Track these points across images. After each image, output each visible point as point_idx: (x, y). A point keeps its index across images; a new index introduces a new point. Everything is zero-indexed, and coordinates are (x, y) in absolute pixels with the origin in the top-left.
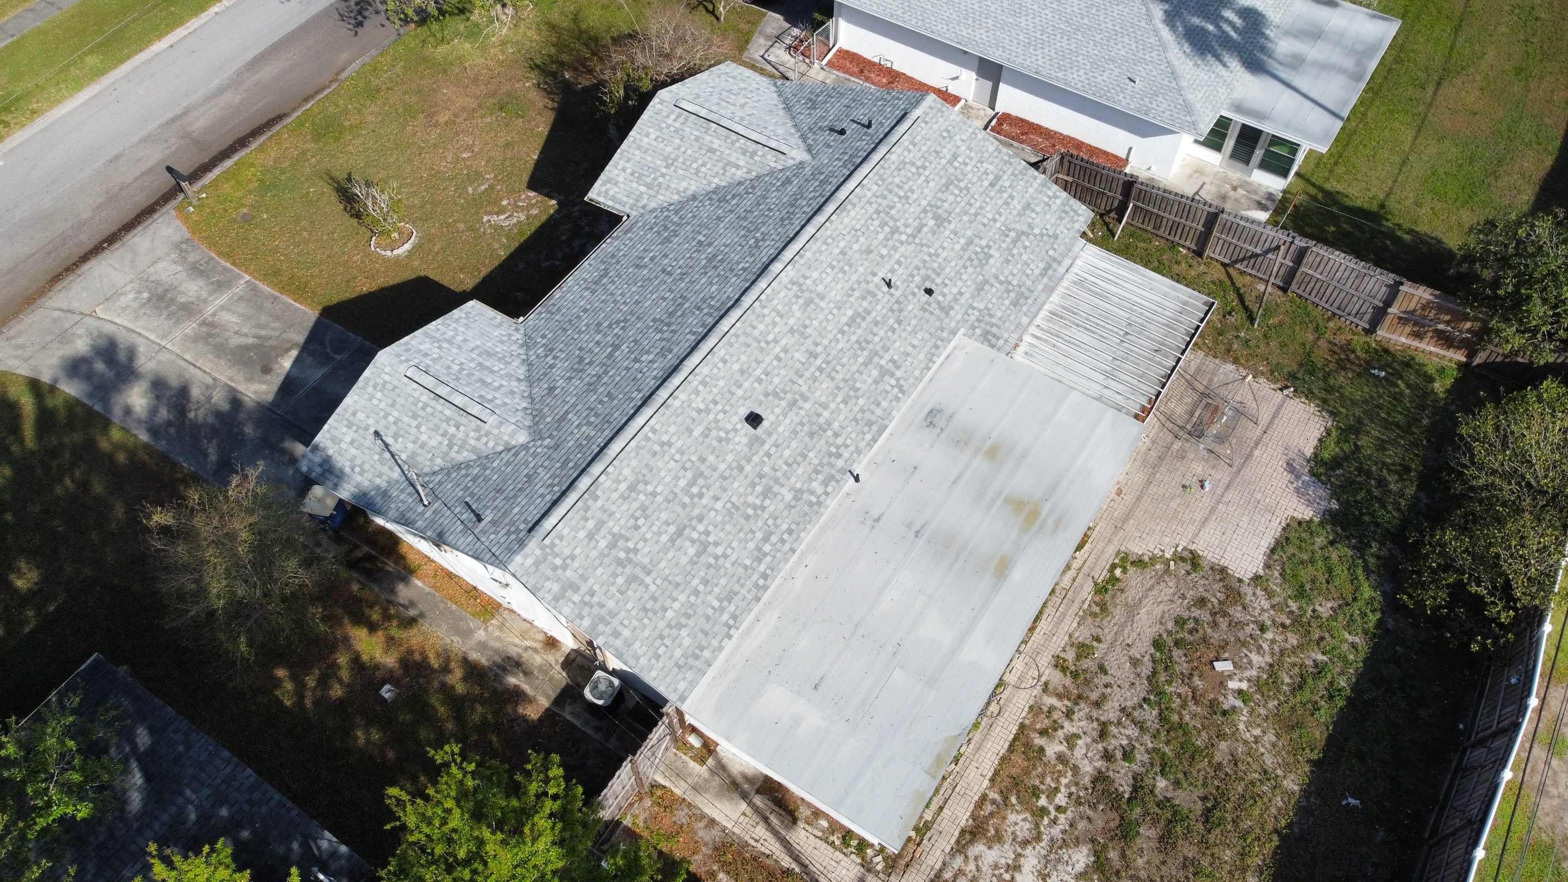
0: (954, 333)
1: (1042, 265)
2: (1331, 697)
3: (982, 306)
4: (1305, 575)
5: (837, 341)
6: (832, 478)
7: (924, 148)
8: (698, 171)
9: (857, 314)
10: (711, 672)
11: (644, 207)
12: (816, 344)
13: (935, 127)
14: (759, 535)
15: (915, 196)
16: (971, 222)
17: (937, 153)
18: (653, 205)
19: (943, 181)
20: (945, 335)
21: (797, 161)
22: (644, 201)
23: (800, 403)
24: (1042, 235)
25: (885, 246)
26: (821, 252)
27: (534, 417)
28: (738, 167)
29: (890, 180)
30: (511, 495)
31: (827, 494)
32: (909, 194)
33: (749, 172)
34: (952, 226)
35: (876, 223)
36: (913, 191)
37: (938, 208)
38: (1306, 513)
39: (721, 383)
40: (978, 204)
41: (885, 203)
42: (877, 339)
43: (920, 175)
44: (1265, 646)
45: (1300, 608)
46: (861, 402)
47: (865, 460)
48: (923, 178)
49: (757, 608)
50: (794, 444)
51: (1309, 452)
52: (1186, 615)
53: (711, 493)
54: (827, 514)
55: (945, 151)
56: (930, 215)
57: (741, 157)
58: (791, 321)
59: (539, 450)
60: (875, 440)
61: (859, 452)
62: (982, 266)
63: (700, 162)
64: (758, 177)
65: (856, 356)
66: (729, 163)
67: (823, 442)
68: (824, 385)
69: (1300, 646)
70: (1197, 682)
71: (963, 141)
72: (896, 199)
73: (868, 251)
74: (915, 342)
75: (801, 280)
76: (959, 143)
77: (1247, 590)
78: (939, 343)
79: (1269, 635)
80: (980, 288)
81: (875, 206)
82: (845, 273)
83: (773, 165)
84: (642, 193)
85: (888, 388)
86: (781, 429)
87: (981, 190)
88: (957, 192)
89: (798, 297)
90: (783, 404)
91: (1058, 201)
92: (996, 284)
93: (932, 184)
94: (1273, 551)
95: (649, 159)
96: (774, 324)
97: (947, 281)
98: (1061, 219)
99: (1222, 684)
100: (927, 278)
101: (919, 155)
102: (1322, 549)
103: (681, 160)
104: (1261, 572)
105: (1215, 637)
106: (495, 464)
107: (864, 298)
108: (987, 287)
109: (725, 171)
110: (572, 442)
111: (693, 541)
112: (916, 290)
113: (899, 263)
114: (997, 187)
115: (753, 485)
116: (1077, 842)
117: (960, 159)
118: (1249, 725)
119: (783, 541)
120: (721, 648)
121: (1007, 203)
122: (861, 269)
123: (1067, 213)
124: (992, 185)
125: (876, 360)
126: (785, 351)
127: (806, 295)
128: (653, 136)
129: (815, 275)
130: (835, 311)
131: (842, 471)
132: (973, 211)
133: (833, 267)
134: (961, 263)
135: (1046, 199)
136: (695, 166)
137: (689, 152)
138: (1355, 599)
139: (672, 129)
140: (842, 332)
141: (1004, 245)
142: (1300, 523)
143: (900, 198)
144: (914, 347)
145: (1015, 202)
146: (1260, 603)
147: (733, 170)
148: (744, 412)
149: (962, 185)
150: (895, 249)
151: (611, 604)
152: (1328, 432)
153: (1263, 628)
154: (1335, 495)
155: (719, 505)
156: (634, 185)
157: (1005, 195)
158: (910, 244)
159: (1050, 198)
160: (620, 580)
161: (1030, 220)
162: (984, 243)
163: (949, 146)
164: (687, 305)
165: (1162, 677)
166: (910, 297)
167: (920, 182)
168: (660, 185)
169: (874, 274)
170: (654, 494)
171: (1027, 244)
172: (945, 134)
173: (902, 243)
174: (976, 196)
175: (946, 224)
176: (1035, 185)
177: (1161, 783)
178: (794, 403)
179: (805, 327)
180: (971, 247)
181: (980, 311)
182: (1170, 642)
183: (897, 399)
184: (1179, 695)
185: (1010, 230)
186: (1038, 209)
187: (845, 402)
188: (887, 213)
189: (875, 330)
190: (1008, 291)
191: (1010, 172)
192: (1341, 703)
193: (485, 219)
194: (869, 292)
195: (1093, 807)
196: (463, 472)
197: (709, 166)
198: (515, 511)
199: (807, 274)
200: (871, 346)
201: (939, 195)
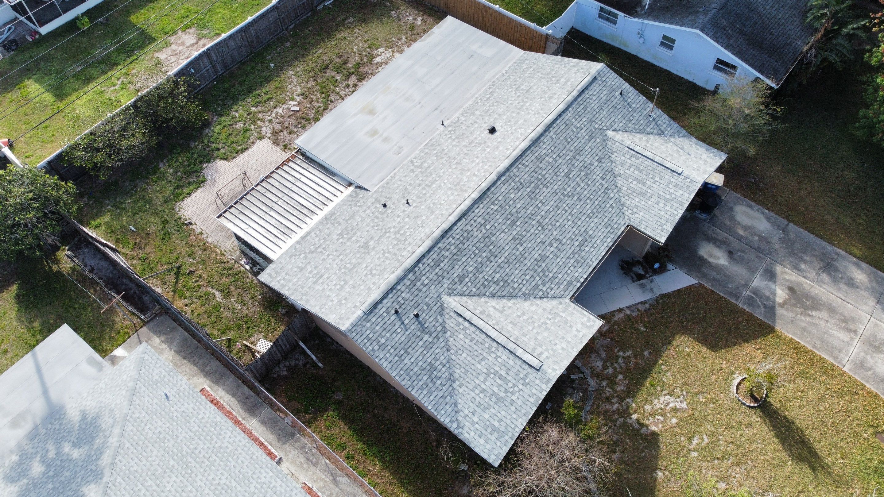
0: (376, 192)
1: (308, 238)
2: (258, 95)
3: (354, 208)
4: (239, 138)
5: (443, 173)
6: (455, 123)
7: (362, 288)
8: (524, 313)
9: (429, 186)
10: (514, 60)
11: (561, 303)
12: (456, 168)
13: (349, 305)
14: (492, 98)
15: (378, 256)
16: (345, 250)
17: (354, 287)
18: (555, 302)
19: (355, 270)
20: (381, 190)
21: (452, 297)
22: (560, 307)
23: (467, 144)
24: (300, 255)
25: (405, 223)
26: (447, 210)
27: (606, 146)
28: (494, 307)
29: (393, 261)
30: (609, 103)
31: (458, 117)
32: (382, 256)
33: (487, 303)
34: (358, 244)
35: (408, 234)
36: (379, 258)
37: (364, 253)
38: (221, 164)
39: (509, 141)
40: (336, 262)
41: (401, 246)
42: (421, 179)
43: (371, 270)
44: (273, 114)
45: (249, 126)
46: (435, 152)
47: (438, 132)
48: (369, 268)
49: (494, 79)
50: (472, 129)
51: (200, 190)
52: (300, 129)
53: (514, 105)
54: (460, 111)
55: (348, 290)
56: (371, 247)
57: (491, 313)
58: (469, 174)
59: (600, 123)
60: (431, 140)
61: (440, 135)
62: (346, 229)
63: (522, 319)
64: (480, 295)
65: (434, 169)
66: (501, 312)
67: (457, 134)
68: (454, 153)
69: (260, 112)
70: (308, 105)
71: (332, 301)
72: (391, 250)
73: (417, 217)
74: (399, 183)
75: (460, 193)
76: (335, 299)
77: (269, 135)
78: (385, 185)
79: (270, 118)
80: (352, 217)
81: (407, 243)
82: (434, 204)
83: (469, 301)
84: (563, 312)
85: (419, 161)
86: (479, 133)
87: (331, 271)
88: (348, 266)
89: (464, 185)
90: (477, 141)
91: (278, 278)
92: (341, 220)
93: (364, 265)
94: (247, 149)
95: (559, 332)
96: (478, 171)
97: (371, 215)
98: (281, 269)
99: (299, 104)
100: (383, 213)
101: (367, 282)
102: (224, 148)
103: (536, 325)
104: (258, 141)
105: (293, 121)
106: (621, 125)
107: (424, 194)
108: (347, 218)
109: (504, 307)
110: (584, 119)
111: (522, 90)
112: (392, 206)
113: (398, 216)
114: (318, 276)
115: (494, 112)
116: (377, 63)
117: (338, 287)
118: (296, 91)
119: (481, 99)
120: (510, 68)
121: (315, 268)
122: (423, 207)
123: (277, 273)
124: (321, 276)
125: (423, 170)
126: (473, 161)
127: (458, 187)
128: (558, 347)
129: (452, 198)
130: (442, 184)
131: (449, 126)
132: (341, 257)
133: (441, 204)
134: (359, 226)
135: (287, 277)
136: (526, 318)
137: (530, 328)
138: (225, 127)
139: (544, 348)
140: (440, 177)
141: (328, 242)
142: (226, 159)
143: (389, 252)
144: (400, 180)
145: (309, 270)
146: (266, 130)
147: (497, 307)
148: (497, 134)
149: (343, 271)
150: (399, 223)
151: (556, 66)
152: (182, 200)
153: (270, 121)
154: (202, 169)
155: (510, 102)
156: (569, 318)
157: (315, 272)
158: (390, 228)
159: (284, 279)
160: (553, 72)
161: (304, 261)
162: (341, 241)
163: (344, 294)
164: (528, 190)
165: (321, 109)
166: (396, 202)
167: (372, 265)
168: (550, 313)
169: (416, 207)
170: (541, 98)
171: (312, 247)
172: (344, 302)
173: (394, 227)
174: (335, 266)
175: (362, 244)
176: (291, 284)
177: (338, 78)
178: (470, 143)
179: (461, 174)
180: (349, 236)
181: (356, 206)
182: (312, 121)
183: (415, 158)
184: (318, 102)
185: (321, 252)
186: (295, 269)
187: (444, 150)
188: (400, 240)
189: (421, 182)
190: (335, 219)
191: (305, 288)
192: (255, 93)
193: (685, 405)
194: (421, 198)
195: (367, 72)
196: (637, 127)
197: (515, 315)
198: (605, 92)
199: (456, 197)
200: (425, 175)
201: (360, 261)
